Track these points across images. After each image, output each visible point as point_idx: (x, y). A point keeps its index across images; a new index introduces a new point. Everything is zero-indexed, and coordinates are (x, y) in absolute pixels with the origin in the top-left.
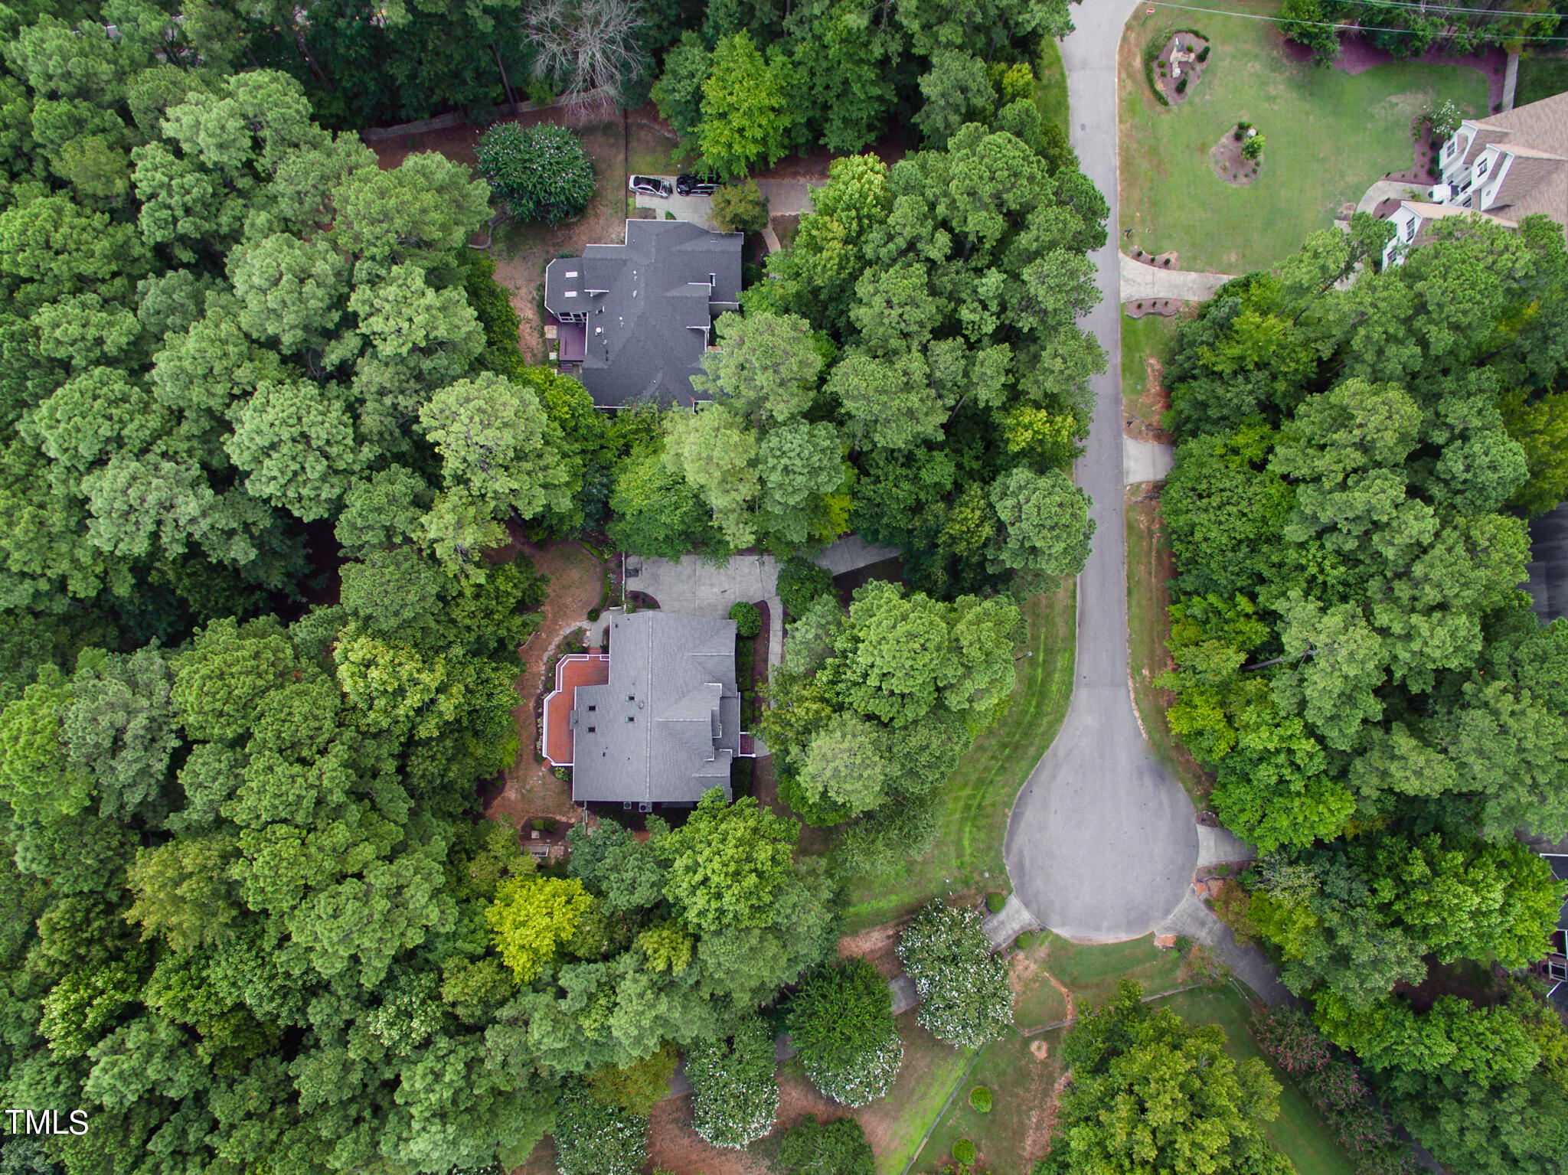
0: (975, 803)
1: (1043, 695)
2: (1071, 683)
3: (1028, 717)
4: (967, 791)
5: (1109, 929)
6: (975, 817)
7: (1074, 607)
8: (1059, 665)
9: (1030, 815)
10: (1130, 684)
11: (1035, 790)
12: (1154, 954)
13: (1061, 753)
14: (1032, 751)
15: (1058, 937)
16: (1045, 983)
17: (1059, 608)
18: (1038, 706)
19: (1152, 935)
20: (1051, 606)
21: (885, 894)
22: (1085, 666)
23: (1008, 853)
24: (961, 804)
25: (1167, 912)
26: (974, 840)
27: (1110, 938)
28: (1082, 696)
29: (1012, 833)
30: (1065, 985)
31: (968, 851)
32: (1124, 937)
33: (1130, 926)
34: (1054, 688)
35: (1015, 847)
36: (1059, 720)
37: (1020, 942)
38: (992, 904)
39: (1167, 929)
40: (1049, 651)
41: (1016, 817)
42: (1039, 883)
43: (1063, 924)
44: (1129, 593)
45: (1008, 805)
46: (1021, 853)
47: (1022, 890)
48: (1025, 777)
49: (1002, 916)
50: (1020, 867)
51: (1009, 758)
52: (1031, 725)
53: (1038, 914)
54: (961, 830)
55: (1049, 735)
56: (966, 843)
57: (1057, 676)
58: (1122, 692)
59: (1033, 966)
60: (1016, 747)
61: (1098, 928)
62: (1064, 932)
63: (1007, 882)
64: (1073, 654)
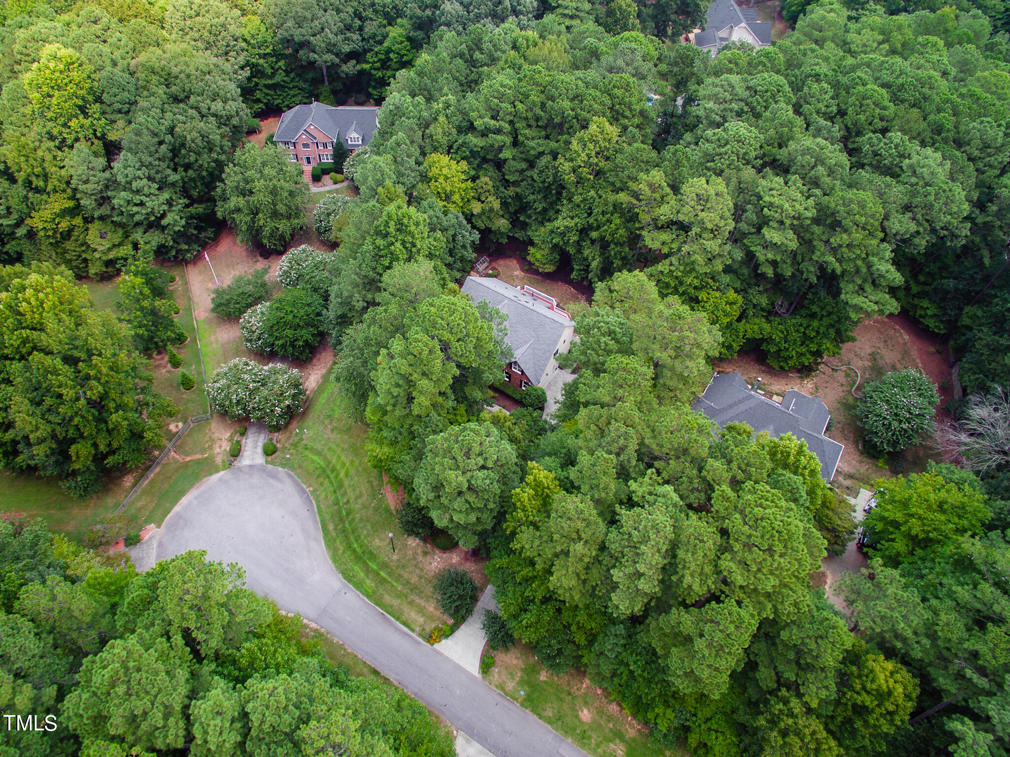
0: (332, 476)
1: (358, 558)
2: (350, 581)
3: (352, 539)
4: (342, 475)
5: (190, 503)
6: (324, 471)
7: (398, 619)
8: (368, 581)
9: (295, 501)
10: (313, 625)
11: (307, 514)
12: (148, 521)
13: (313, 544)
14: (331, 527)
15: (217, 471)
16: (203, 451)
17: (406, 608)
18: (354, 551)
19: (159, 526)
20: (411, 603)
21: (329, 399)
22: (353, 600)
23: (288, 474)
24: (338, 467)
25: (160, 545)
26: (313, 462)
27: (184, 500)
28: (336, 582)
29: (297, 484)
30: (191, 462)
31: (310, 455)
32: (177, 508)
33: (179, 516)
34: (356, 568)
35: (288, 481)
36: (335, 558)
37: (236, 453)
38: (270, 451)
39: (151, 538)
40: (383, 581)
41: (304, 491)
42: (255, 480)
43: (220, 480)
44: (376, 672)
45: (313, 492)
46: (281, 481)
47: (262, 469)
48: (320, 511)
49: (260, 450)
50: (274, 476)
51: (340, 512)
52: (347, 537)
53: (240, 469)
54: (325, 459)
55: (330, 543)
56: (315, 458)
57: (362, 575)
58: (313, 614)
59: (218, 450)
60: (342, 520)
61: (196, 498)
62: (216, 477)
63: (273, 463)
64: (368, 596)
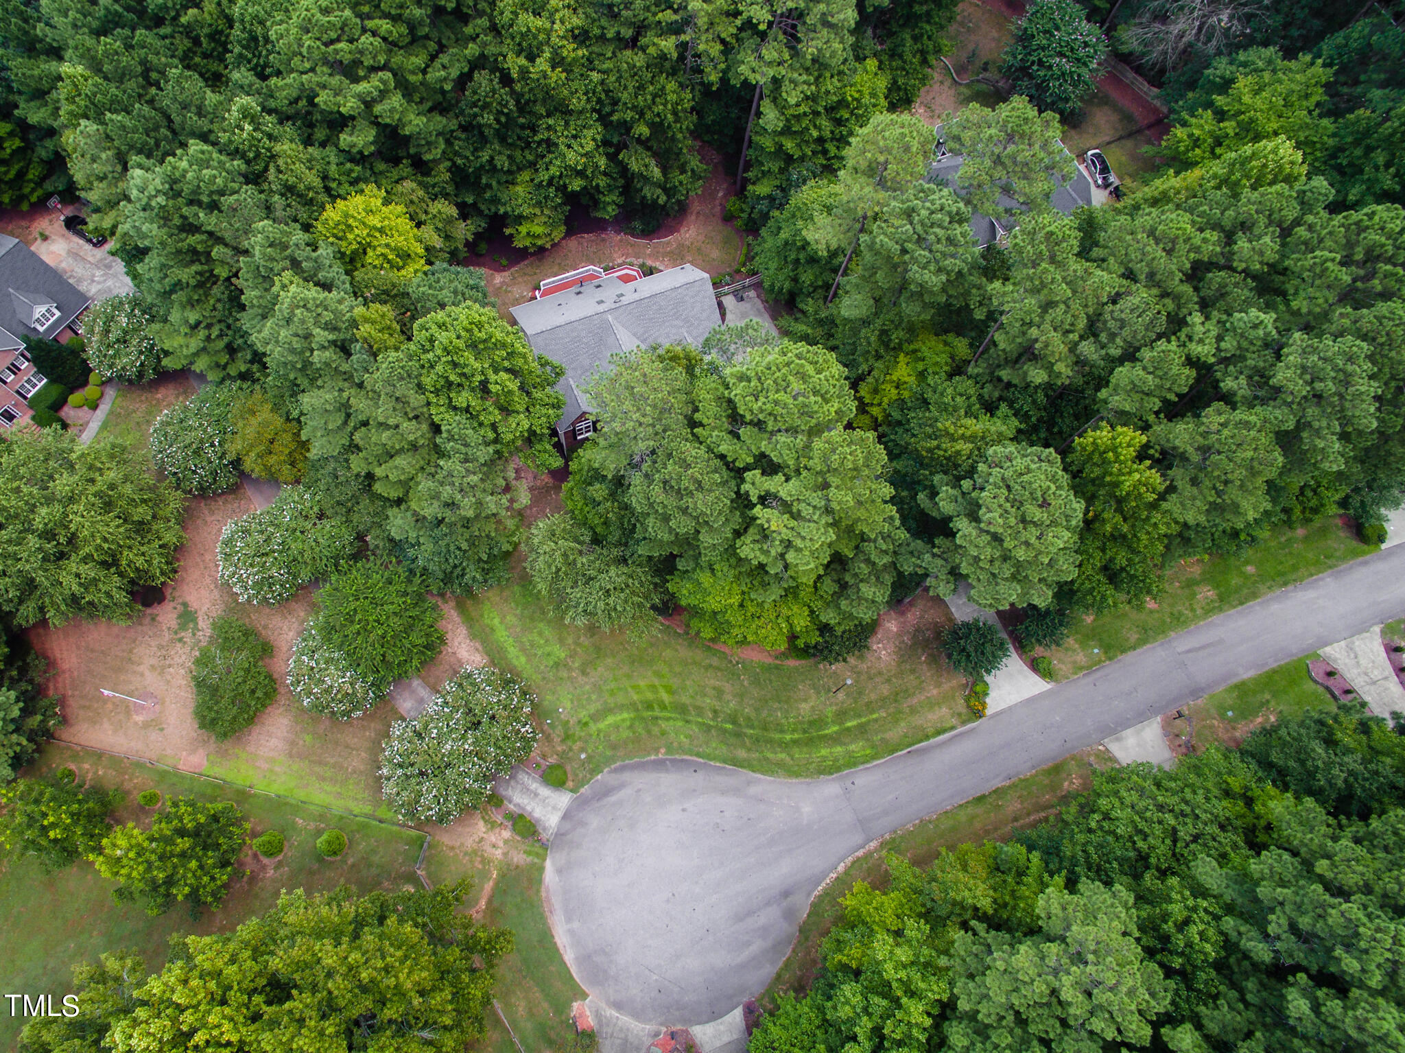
0: (657, 713)
1: (810, 742)
2: (838, 769)
3: (778, 736)
4: (666, 697)
5: (571, 932)
6: (642, 719)
7: (927, 737)
8: (852, 747)
9: (668, 781)
10: (873, 844)
11: (700, 776)
12: (561, 1007)
13: (754, 790)
14: (742, 754)
15: (541, 869)
16: (485, 875)
17: (917, 721)
18: (795, 742)
19: (584, 996)
20: (913, 710)
21: (523, 650)
22: (866, 779)
23: (616, 770)
24: (650, 696)
25: (618, 1006)
26: (617, 727)
27: (561, 937)
28: (830, 788)
29: (641, 766)
30: (490, 902)
31: (601, 725)
32: (569, 957)
33: (585, 959)
34: (824, 752)
35: (626, 776)
36: (792, 771)
37: (526, 827)
38: (555, 778)
39: (598, 1015)
40: (862, 730)
41: (659, 765)
42: (594, 821)
43: (559, 871)
44: (980, 799)
45: (670, 750)
46: (622, 786)
47: (581, 804)
48: (708, 757)
49: (544, 791)
50: (608, 791)
51: (725, 731)
52: (770, 741)
53: (560, 835)
54: (621, 708)
55: (768, 767)
56: (610, 719)
57: (839, 749)
58: (858, 838)
59: (498, 853)
60: (738, 735)
61: (569, 920)
62: (550, 875)
63: (582, 783)
64: (874, 758)
